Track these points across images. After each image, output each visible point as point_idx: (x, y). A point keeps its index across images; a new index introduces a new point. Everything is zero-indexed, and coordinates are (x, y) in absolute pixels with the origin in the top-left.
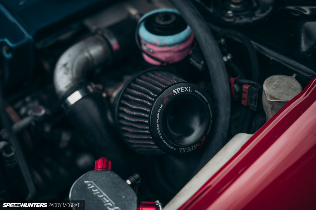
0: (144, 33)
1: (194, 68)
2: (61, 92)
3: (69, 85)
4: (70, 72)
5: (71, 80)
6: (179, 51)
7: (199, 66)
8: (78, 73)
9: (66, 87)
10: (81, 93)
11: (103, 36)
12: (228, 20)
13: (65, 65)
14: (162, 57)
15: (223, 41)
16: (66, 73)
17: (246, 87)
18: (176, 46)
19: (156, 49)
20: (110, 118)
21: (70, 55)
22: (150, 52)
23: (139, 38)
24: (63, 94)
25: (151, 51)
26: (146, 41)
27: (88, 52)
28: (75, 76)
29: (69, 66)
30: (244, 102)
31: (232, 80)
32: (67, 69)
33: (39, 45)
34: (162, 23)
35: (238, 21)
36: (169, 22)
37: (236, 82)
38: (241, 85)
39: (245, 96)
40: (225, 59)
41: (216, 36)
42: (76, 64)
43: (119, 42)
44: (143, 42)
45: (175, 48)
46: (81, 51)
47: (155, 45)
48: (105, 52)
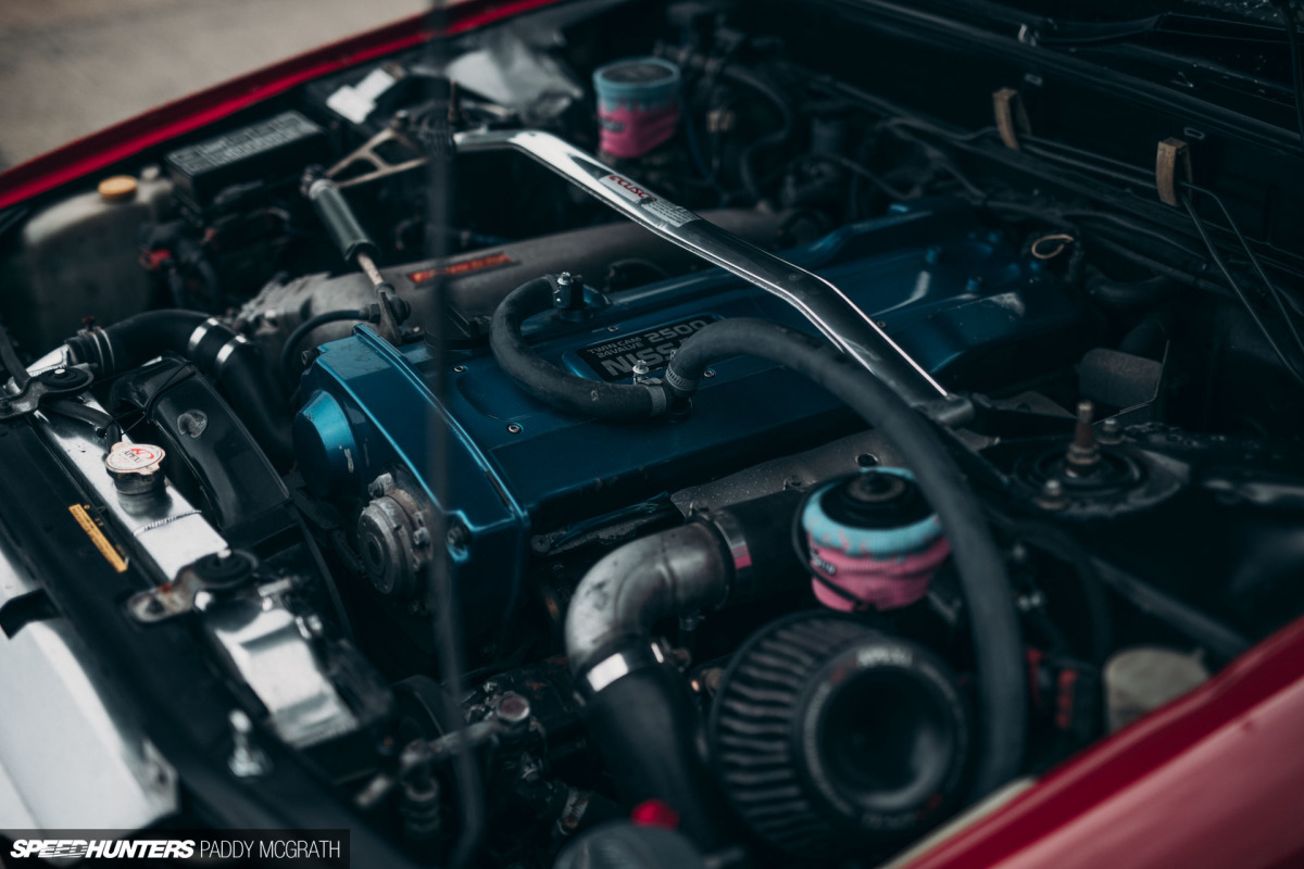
0: (815, 519)
1: (937, 618)
2: (580, 654)
3: (604, 635)
4: (610, 604)
5: (610, 623)
6: (906, 576)
7: (949, 613)
8: (629, 610)
9: (595, 641)
10: (629, 661)
11: (711, 525)
12: (1047, 506)
13: (600, 586)
14: (857, 586)
15: (1019, 552)
16: (599, 607)
17: (1068, 678)
18: (898, 561)
19: (844, 564)
20: (702, 746)
21: (615, 564)
22: (826, 572)
23: (803, 535)
24: (584, 660)
25: (831, 569)
26: (818, 542)
27: (666, 561)
28: (620, 615)
29: (610, 589)
30: (1063, 720)
31: (1034, 655)
32: (605, 596)
33: (540, 546)
34: (864, 497)
35: (1075, 510)
36: (883, 497)
37: (1043, 663)
38: (1055, 673)
39: (1065, 701)
40: (1024, 602)
41: (1000, 540)
42: (627, 586)
43: (752, 549)
44: (812, 545)
45: (896, 567)
46: (649, 557)
47: (838, 551)
48: (712, 566)
